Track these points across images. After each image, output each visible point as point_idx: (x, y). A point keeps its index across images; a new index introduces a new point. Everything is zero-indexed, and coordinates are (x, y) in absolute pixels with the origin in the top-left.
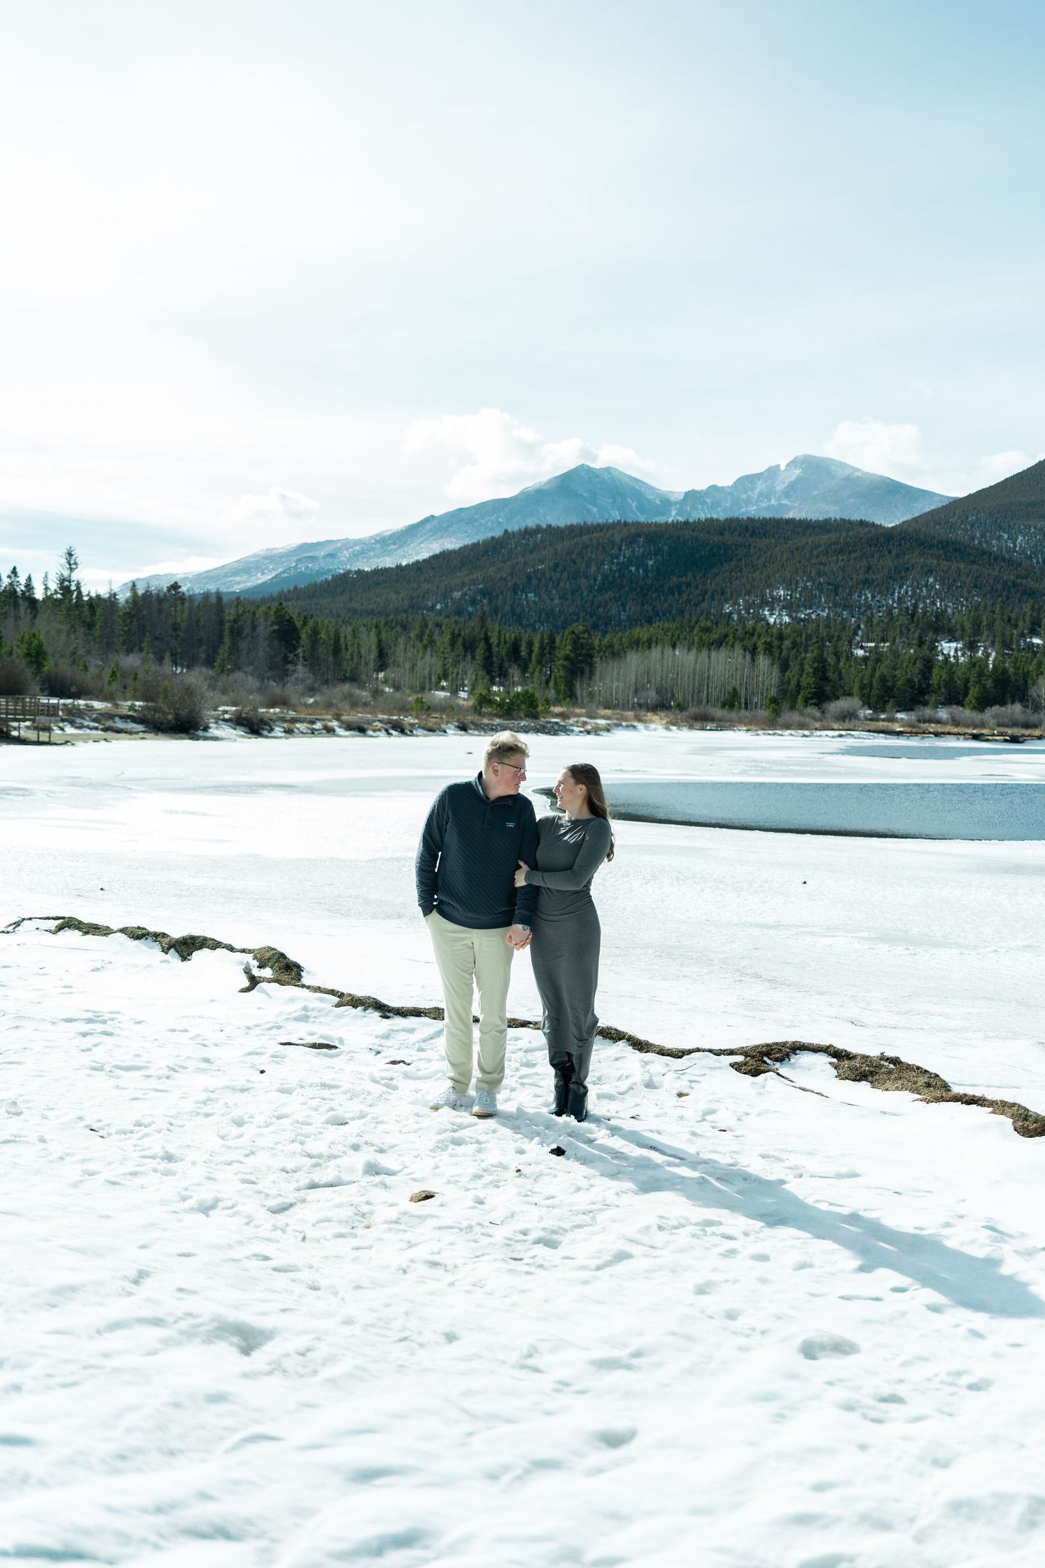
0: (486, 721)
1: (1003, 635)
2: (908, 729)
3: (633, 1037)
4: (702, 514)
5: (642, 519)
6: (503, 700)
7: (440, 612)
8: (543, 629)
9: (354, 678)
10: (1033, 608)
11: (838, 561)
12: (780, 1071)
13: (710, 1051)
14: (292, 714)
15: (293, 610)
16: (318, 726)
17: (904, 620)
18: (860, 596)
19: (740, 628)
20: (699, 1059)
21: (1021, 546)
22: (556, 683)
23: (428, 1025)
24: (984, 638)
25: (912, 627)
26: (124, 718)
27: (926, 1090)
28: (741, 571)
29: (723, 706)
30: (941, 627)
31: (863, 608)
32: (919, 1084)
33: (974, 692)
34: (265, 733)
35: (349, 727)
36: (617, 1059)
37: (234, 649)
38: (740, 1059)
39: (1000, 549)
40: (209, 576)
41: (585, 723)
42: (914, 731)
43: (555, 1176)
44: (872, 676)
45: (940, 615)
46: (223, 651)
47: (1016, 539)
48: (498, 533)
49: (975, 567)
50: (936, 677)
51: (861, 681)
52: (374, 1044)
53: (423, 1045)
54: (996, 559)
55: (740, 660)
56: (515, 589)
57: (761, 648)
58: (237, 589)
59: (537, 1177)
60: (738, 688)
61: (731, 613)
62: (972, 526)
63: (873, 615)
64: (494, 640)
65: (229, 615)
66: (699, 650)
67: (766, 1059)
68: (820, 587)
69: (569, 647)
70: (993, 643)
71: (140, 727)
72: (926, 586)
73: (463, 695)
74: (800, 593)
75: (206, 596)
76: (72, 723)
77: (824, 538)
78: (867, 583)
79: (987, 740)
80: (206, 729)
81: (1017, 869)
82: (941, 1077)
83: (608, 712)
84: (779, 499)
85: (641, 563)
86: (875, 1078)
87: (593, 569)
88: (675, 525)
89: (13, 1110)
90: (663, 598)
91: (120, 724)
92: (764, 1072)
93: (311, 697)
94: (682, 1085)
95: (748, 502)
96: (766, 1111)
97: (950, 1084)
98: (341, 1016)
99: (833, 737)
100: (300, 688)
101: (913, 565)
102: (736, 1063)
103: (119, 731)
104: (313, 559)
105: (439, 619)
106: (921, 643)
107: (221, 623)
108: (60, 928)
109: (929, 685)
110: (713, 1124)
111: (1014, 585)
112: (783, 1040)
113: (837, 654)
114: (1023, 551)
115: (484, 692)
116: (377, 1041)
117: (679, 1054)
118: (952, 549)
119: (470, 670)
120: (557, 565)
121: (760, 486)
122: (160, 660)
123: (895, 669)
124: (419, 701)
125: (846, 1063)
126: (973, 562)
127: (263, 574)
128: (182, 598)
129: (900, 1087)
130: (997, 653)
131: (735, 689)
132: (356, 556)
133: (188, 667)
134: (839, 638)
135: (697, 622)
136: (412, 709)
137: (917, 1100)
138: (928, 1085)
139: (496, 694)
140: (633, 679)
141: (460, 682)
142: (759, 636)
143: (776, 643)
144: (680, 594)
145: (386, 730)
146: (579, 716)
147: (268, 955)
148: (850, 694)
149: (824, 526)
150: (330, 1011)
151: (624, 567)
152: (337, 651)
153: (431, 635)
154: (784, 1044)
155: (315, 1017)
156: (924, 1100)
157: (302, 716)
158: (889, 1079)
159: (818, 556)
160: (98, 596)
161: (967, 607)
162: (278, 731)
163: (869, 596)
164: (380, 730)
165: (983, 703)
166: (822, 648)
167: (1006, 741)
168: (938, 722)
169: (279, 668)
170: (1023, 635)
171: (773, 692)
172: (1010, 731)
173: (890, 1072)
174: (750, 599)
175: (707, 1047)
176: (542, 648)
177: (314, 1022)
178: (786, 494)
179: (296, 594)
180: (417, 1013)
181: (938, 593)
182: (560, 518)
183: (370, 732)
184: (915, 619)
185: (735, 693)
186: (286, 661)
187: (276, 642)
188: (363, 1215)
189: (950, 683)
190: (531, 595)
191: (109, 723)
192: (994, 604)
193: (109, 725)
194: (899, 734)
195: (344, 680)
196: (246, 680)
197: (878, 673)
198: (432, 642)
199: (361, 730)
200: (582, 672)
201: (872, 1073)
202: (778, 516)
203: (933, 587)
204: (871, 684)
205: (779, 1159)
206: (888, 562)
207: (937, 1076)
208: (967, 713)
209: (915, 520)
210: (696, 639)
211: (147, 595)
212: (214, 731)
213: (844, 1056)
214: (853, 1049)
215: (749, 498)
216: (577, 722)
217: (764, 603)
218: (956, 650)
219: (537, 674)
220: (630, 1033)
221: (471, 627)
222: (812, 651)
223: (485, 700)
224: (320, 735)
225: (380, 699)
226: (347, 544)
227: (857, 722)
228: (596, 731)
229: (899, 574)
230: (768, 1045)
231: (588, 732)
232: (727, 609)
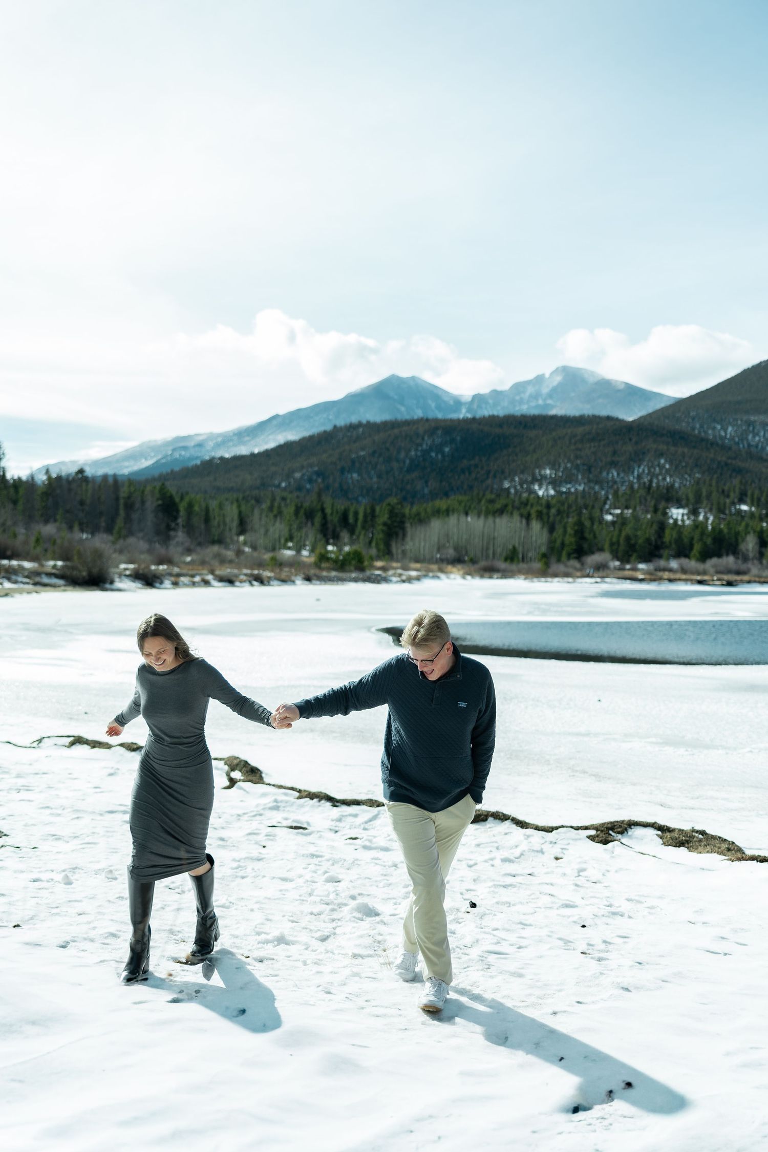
0: (325, 574)
1: (719, 504)
2: (648, 577)
3: (515, 818)
4: (486, 412)
5: (440, 416)
6: (337, 557)
7: (285, 489)
8: (364, 501)
9: (220, 541)
10: (741, 482)
11: (590, 447)
12: (622, 841)
13: (572, 827)
14: (176, 570)
15: (172, 488)
16: (197, 579)
17: (642, 492)
18: (608, 474)
19: (517, 499)
20: (564, 833)
21: (731, 435)
22: (377, 544)
23: (366, 811)
24: (704, 505)
25: (649, 498)
26: (49, 575)
27: (729, 853)
28: (516, 455)
29: (506, 560)
30: (671, 497)
31: (610, 484)
32: (722, 849)
33: (697, 547)
34: (157, 585)
35: (221, 579)
36: (506, 834)
37: (128, 520)
38: (593, 832)
39: (715, 436)
40: (105, 462)
41: (400, 575)
42: (653, 578)
43: (495, 915)
44: (619, 535)
45: (670, 488)
46: (120, 522)
47: (727, 429)
48: (328, 427)
49: (696, 451)
50: (668, 536)
51: (611, 540)
52: (332, 826)
53: (367, 826)
54: (712, 444)
55: (518, 524)
56: (342, 471)
57: (534, 515)
58: (126, 471)
59: (482, 916)
60: (517, 545)
61: (509, 488)
62: (693, 419)
63: (618, 488)
64: (328, 511)
65: (124, 492)
66: (486, 516)
67: (611, 832)
68: (577, 467)
69: (386, 516)
70: (711, 510)
71: (61, 582)
72: (659, 465)
73: (305, 553)
74: (562, 472)
75: (105, 477)
76: (9, 579)
77: (580, 430)
78: (614, 464)
79: (709, 585)
80: (112, 582)
81: (752, 688)
82: (737, 843)
83: (418, 565)
84: (545, 400)
85: (439, 449)
86: (690, 845)
87: (402, 455)
88: (466, 421)
89: (110, 876)
90: (457, 477)
91: (45, 580)
92: (612, 841)
93: (189, 555)
94: (556, 851)
95: (521, 402)
96: (621, 869)
97: (743, 849)
98: (302, 806)
99: (591, 583)
100: (180, 549)
101: (648, 450)
102: (590, 836)
103: (45, 585)
104: (185, 448)
105: (285, 494)
106: (656, 510)
107: (117, 499)
108: (72, 744)
109: (663, 543)
110: (587, 879)
111: (726, 464)
112: (622, 819)
113: (592, 519)
114: (732, 438)
115: (323, 551)
116: (334, 823)
117: (550, 830)
118: (679, 437)
119: (311, 534)
120: (374, 452)
121: (530, 390)
122: (71, 528)
123: (636, 530)
124: (273, 559)
125: (668, 835)
126: (694, 447)
127: (146, 459)
128: (85, 480)
129: (710, 851)
130: (715, 517)
131: (514, 548)
132: (218, 445)
133: (93, 534)
134: (593, 507)
135: (484, 495)
136: (268, 565)
137: (725, 860)
138: (729, 850)
139: (331, 552)
140: (436, 540)
141: (302, 543)
142: (532, 505)
143: (545, 511)
144: (470, 473)
145: (250, 582)
146: (395, 568)
147: (235, 762)
148: (601, 550)
149: (580, 421)
150: (294, 802)
151: (426, 453)
152: (207, 520)
153: (279, 507)
154: (623, 822)
155: (284, 807)
156: (730, 860)
157: (184, 571)
158: (700, 845)
159: (575, 443)
160: (20, 479)
161: (690, 482)
162: (167, 583)
163: (615, 474)
164: (245, 581)
165: (705, 556)
166: (580, 514)
167: (723, 585)
168: (670, 570)
169: (164, 533)
170: (733, 503)
171: (544, 549)
172: (726, 577)
173: (700, 841)
174: (523, 477)
175: (569, 825)
176: (365, 516)
177: (284, 810)
178: (550, 395)
179: (173, 475)
180: (357, 803)
181: (668, 471)
182: (374, 414)
183: (237, 584)
184: (651, 491)
185: (514, 551)
186: (169, 528)
187: (160, 515)
188: (379, 942)
189: (679, 540)
190: (355, 476)
191: (37, 579)
192: (711, 480)
193: (37, 580)
194: (641, 580)
195: (213, 542)
196: (138, 543)
197: (623, 534)
198: (280, 513)
199: (230, 581)
200: (397, 534)
201: (688, 842)
202: (544, 412)
203: (664, 466)
204: (618, 542)
205: (639, 902)
206: (629, 448)
207: (733, 843)
208: (692, 564)
209: (650, 415)
210: (484, 508)
211: (59, 478)
212: (118, 584)
213: (666, 829)
214: (672, 825)
215: (522, 399)
216: (395, 573)
217: (535, 480)
218: (683, 515)
219: (362, 537)
220: (513, 816)
221: (309, 501)
222: (573, 517)
223: (323, 557)
224: (199, 586)
225: (242, 557)
226: (211, 436)
227: (609, 572)
228: (409, 580)
229: (637, 457)
230: (611, 823)
231: (404, 581)
232: (506, 485)
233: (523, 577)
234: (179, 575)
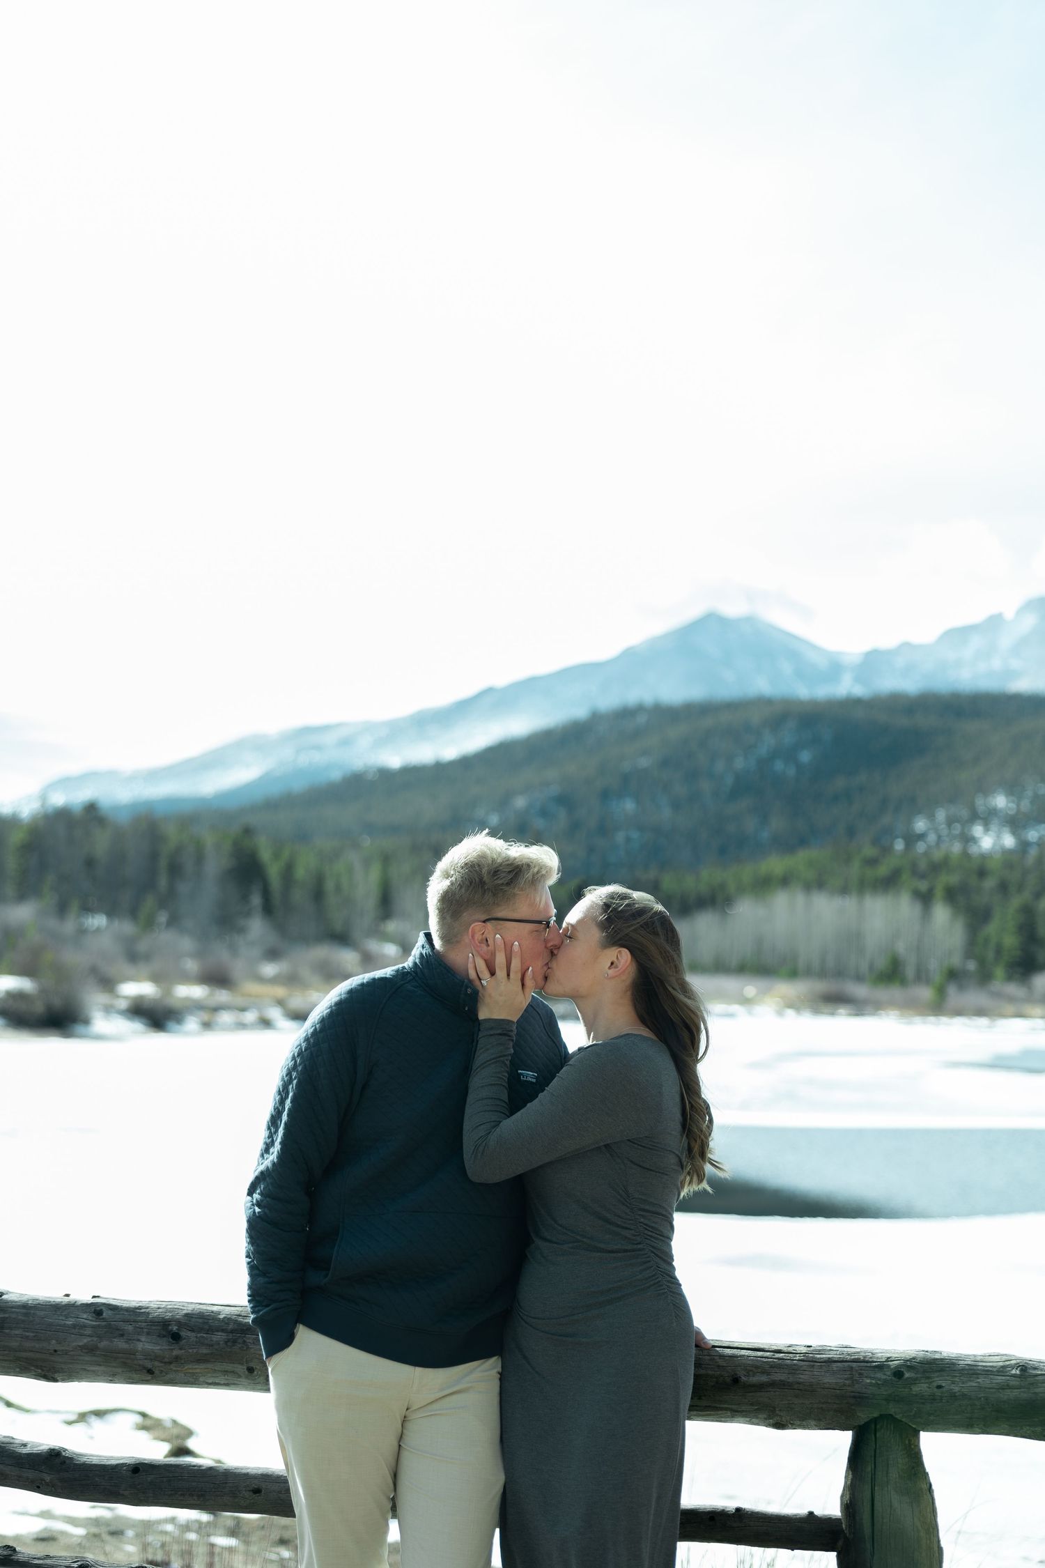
14: (223, 997)
15: (263, 832)
16: (250, 1016)
19: (929, 856)
28: (940, 768)
29: (874, 982)
34: (173, 1027)
35: (293, 1015)
37: (169, 895)
46: (155, 896)
48: (580, 712)
55: (906, 912)
56: (605, 795)
57: (942, 893)
60: (902, 951)
61: (921, 834)
65: (170, 843)
74: (1030, 802)
80: (87, 1022)
84: (1005, 660)
85: (791, 755)
87: (720, 766)
88: (853, 703)
95: (960, 664)
100: (254, 953)
104: (319, 748)
107: (156, 856)
120: (667, 760)
121: (976, 642)
122: (63, 909)
127: (247, 769)
128: (100, 822)
131: (896, 957)
132: (378, 744)
135: (862, 849)
142: (951, 871)
143: (970, 883)
144: (849, 803)
151: (765, 762)
152: (318, 894)
157: (238, 999)
162: (192, 1023)
169: (227, 923)
174: (954, 810)
178: (1017, 651)
185: (896, 960)
190: (629, 804)
215: (960, 660)
217: (974, 817)
232: (920, 825)
233: (897, 1012)
234: (216, 1009)
